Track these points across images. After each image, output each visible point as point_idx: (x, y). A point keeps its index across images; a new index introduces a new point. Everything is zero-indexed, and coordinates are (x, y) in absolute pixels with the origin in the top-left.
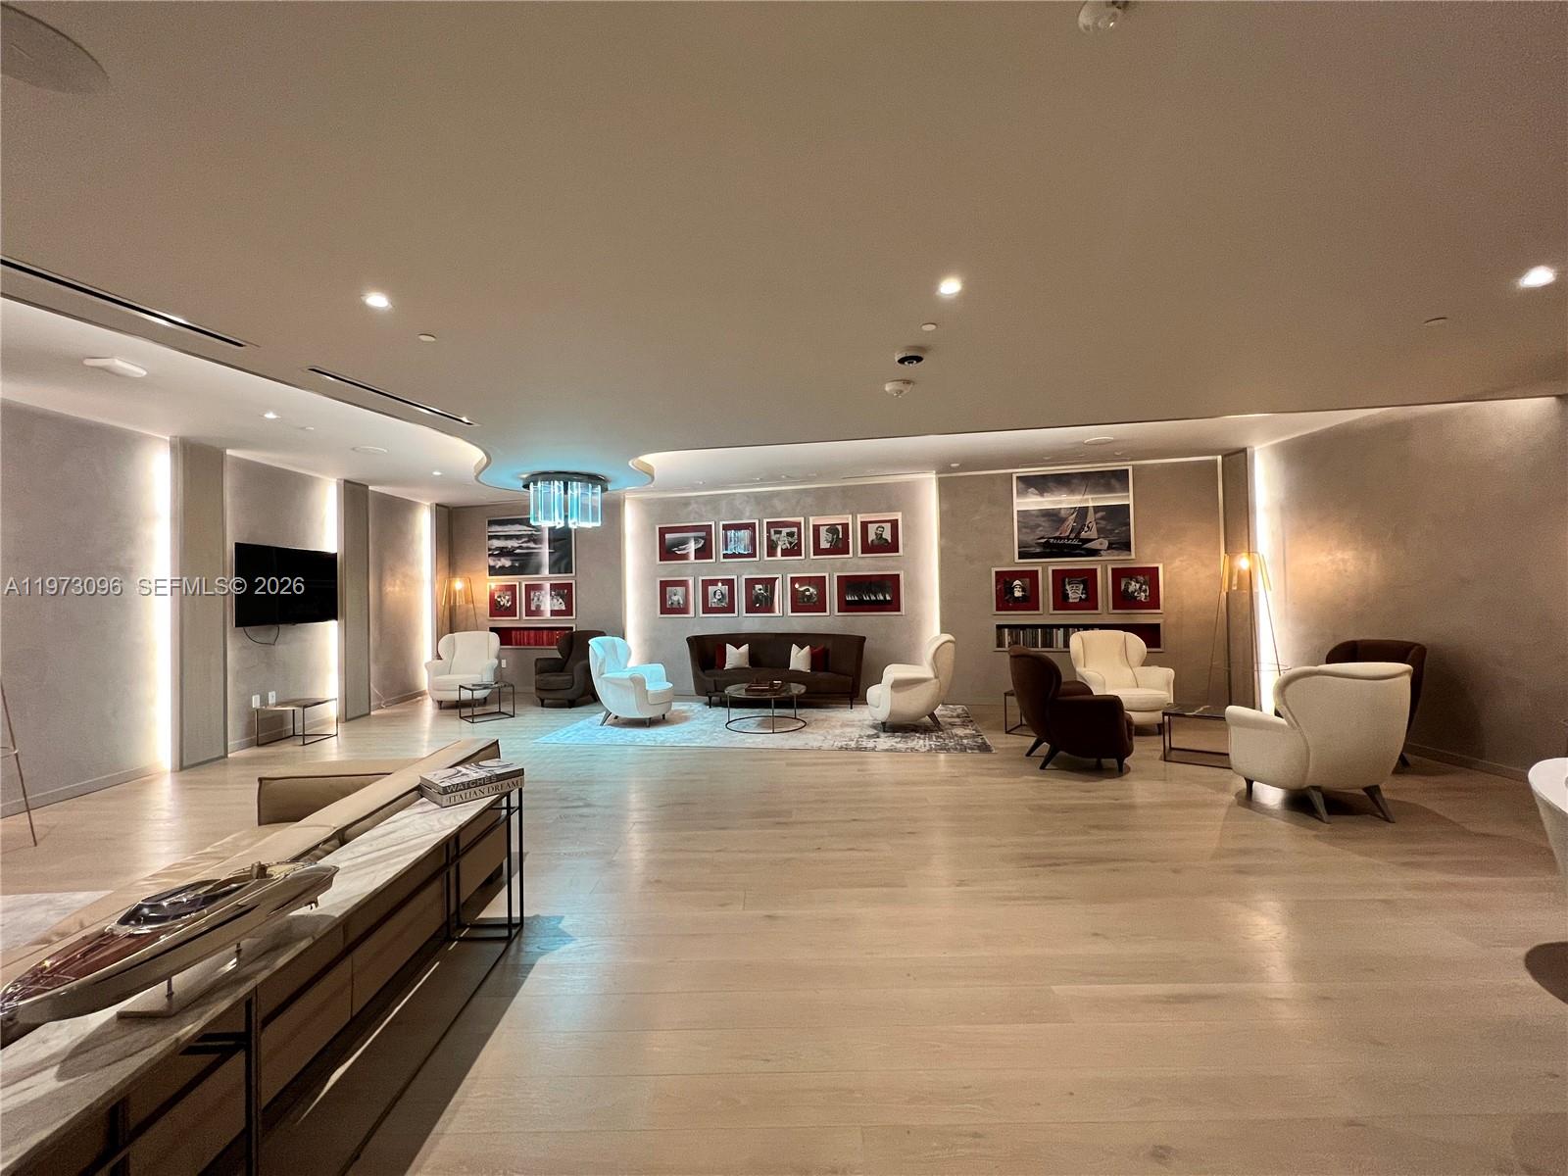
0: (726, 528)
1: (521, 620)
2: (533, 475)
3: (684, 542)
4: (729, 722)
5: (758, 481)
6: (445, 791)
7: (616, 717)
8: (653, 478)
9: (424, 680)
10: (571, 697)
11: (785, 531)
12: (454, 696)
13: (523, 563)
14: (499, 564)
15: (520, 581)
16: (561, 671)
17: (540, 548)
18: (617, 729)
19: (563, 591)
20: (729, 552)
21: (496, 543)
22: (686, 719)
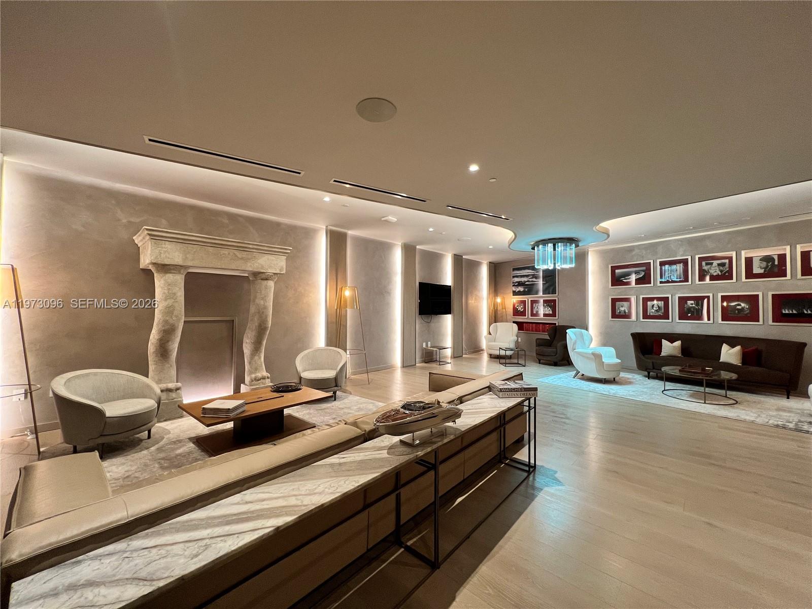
0: (662, 264)
1: (528, 318)
2: (537, 242)
3: (629, 274)
4: (665, 390)
5: (691, 229)
6: (501, 390)
7: (583, 375)
8: (609, 236)
9: (484, 344)
10: (555, 360)
11: (715, 263)
12: (497, 353)
13: (529, 289)
14: (518, 290)
15: (528, 298)
16: (550, 346)
17: (538, 281)
18: (583, 382)
19: (551, 304)
20: (663, 280)
21: (516, 280)
22: (630, 383)
